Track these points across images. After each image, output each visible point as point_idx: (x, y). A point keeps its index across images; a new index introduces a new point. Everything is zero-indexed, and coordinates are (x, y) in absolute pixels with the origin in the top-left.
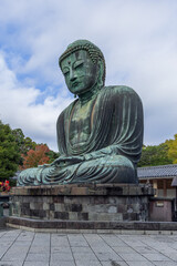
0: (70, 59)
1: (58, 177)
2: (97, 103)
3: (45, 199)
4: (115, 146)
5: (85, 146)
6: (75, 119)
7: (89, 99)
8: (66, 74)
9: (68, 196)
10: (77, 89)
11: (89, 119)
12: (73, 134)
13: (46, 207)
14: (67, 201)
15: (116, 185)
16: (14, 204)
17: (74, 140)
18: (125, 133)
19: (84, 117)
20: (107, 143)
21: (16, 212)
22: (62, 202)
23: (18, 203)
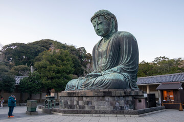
0: (95, 20)
1: (86, 85)
2: (111, 42)
3: (75, 98)
4: (120, 66)
5: (104, 66)
6: (100, 50)
7: (108, 39)
8: (95, 26)
9: (85, 96)
10: (100, 34)
11: (106, 50)
12: (99, 59)
13: (75, 103)
14: (85, 99)
15: (110, 90)
16: (61, 102)
17: (99, 63)
18: (125, 59)
19: (104, 49)
20: (117, 64)
21: (62, 106)
22: (82, 100)
23: (63, 101)
